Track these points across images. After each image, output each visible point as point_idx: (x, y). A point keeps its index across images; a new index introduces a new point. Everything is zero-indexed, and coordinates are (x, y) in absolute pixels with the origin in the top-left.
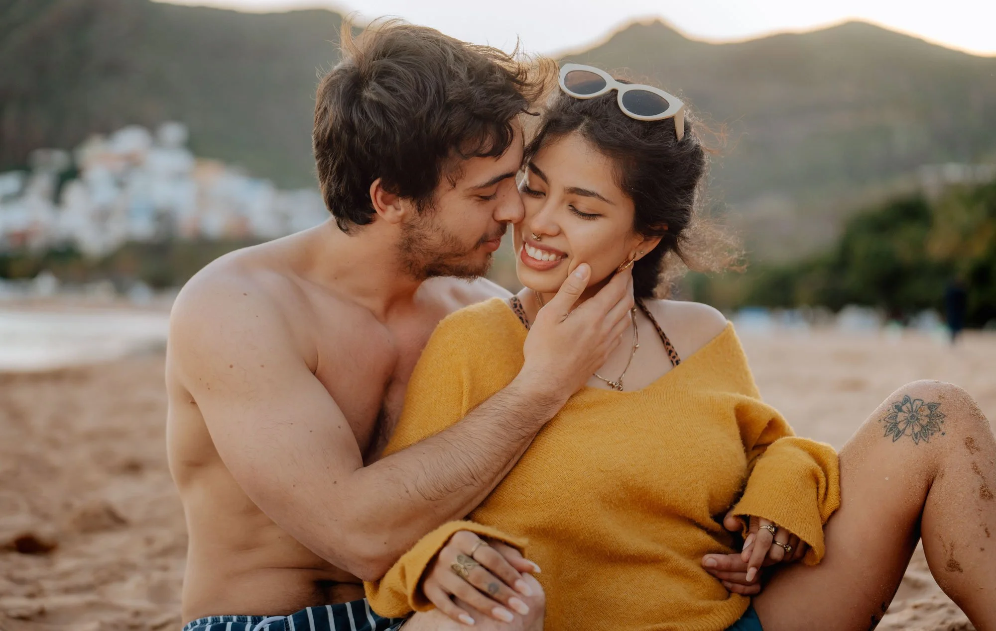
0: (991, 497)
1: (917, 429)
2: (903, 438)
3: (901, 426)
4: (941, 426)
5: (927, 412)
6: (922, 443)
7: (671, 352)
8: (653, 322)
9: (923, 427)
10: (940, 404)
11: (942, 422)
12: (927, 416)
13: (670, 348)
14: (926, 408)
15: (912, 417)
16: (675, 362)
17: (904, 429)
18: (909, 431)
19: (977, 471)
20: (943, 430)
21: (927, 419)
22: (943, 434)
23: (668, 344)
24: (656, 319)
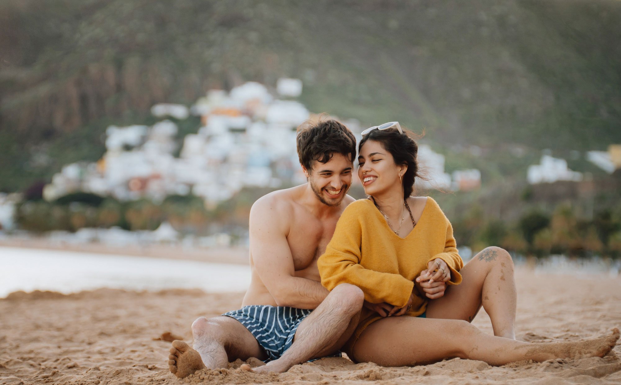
0: (504, 280)
1: (488, 258)
2: (483, 260)
3: (483, 257)
4: (495, 258)
5: (492, 253)
6: (488, 262)
7: (414, 223)
8: (410, 211)
9: (490, 257)
10: (497, 252)
11: (496, 257)
12: (492, 254)
13: (414, 222)
14: (492, 252)
15: (487, 254)
16: (414, 224)
17: (484, 257)
18: (485, 258)
19: (502, 272)
20: (495, 259)
21: (492, 255)
22: (495, 260)
23: (413, 220)
24: (411, 209)
